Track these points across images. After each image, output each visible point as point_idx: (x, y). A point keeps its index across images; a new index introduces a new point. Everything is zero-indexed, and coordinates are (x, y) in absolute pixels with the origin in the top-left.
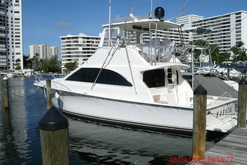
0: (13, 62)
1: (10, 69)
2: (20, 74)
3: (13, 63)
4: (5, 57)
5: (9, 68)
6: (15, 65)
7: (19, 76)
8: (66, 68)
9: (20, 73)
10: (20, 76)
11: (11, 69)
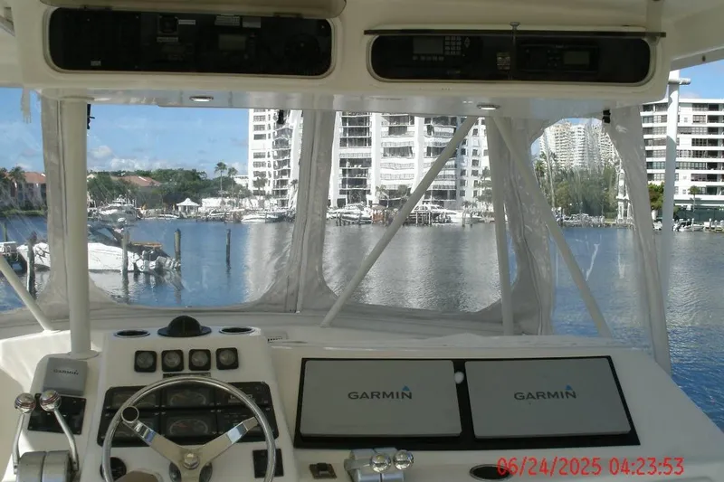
0: (475, 178)
1: (465, 198)
3: (475, 182)
5: (463, 193)
6: (480, 185)
7: (487, 219)
11: (469, 196)
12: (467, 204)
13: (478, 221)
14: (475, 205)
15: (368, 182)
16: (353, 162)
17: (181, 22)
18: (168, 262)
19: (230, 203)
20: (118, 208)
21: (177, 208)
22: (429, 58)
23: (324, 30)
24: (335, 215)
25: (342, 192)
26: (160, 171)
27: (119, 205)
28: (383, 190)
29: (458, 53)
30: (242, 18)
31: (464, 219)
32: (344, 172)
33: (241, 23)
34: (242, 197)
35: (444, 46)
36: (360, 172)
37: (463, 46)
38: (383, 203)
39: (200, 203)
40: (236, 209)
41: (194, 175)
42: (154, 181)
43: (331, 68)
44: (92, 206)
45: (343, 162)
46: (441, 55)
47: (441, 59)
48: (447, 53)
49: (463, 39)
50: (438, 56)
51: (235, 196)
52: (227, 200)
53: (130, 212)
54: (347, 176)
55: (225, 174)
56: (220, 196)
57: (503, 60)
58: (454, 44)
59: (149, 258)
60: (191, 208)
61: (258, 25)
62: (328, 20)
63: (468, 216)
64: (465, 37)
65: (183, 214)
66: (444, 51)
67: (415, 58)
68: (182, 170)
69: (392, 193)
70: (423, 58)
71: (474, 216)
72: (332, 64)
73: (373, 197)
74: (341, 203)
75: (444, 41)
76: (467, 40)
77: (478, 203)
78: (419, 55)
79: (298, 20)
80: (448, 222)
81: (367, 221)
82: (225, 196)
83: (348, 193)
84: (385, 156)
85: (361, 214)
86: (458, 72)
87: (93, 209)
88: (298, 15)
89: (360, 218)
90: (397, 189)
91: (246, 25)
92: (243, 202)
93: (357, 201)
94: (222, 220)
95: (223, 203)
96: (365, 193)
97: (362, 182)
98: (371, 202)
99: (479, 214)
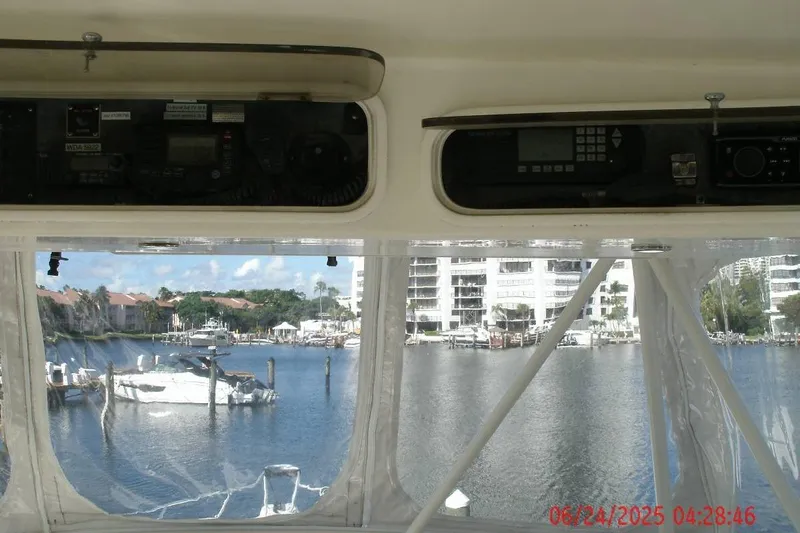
0: (603, 294)
1: (592, 317)
2: (621, 334)
3: (603, 298)
4: (577, 278)
5: (589, 312)
6: (608, 302)
7: (618, 339)
8: (783, 317)
9: (623, 329)
10: (621, 339)
11: (596, 315)
12: (595, 323)
13: (608, 342)
14: (602, 324)
15: (484, 302)
16: (467, 279)
17: (107, 116)
18: (265, 395)
19: (332, 326)
20: (209, 333)
21: (272, 332)
22: (547, 169)
23: (355, 122)
24: (447, 338)
25: (455, 313)
26: (254, 292)
27: (209, 330)
28: (501, 309)
29: (601, 158)
30: (212, 105)
31: (592, 340)
32: (457, 290)
33: (209, 116)
34: (345, 320)
35: (575, 145)
36: (475, 290)
37: (609, 144)
38: (501, 325)
39: (299, 327)
40: (338, 334)
41: (291, 296)
42: (248, 303)
43: (367, 192)
44: (179, 330)
45: (455, 279)
46: (569, 163)
47: (570, 168)
48: (581, 158)
49: (610, 129)
50: (564, 163)
51: (338, 319)
52: (329, 323)
53: (223, 338)
54: (460, 296)
55: (325, 294)
56: (320, 318)
57: (684, 168)
58: (591, 140)
59: (244, 390)
60: (288, 331)
61: (238, 118)
62: (360, 104)
63: (596, 336)
64: (614, 127)
65: (280, 339)
66: (575, 153)
67: (522, 169)
68: (278, 290)
69: (510, 313)
70: (536, 169)
71: (602, 337)
72: (370, 183)
73: (489, 317)
74: (454, 325)
75: (575, 135)
76: (617, 134)
77: (607, 322)
78: (529, 164)
79: (304, 105)
80: (574, 344)
81: (484, 346)
82: (326, 319)
83: (462, 314)
84: (501, 271)
85: (476, 337)
86: (601, 193)
87: (180, 334)
88: (304, 95)
89: (476, 342)
90: (515, 308)
91: (217, 118)
92: (346, 326)
93: (472, 322)
94: (323, 346)
95: (324, 326)
96: (480, 313)
97: (477, 302)
98: (486, 323)
99: (609, 333)
